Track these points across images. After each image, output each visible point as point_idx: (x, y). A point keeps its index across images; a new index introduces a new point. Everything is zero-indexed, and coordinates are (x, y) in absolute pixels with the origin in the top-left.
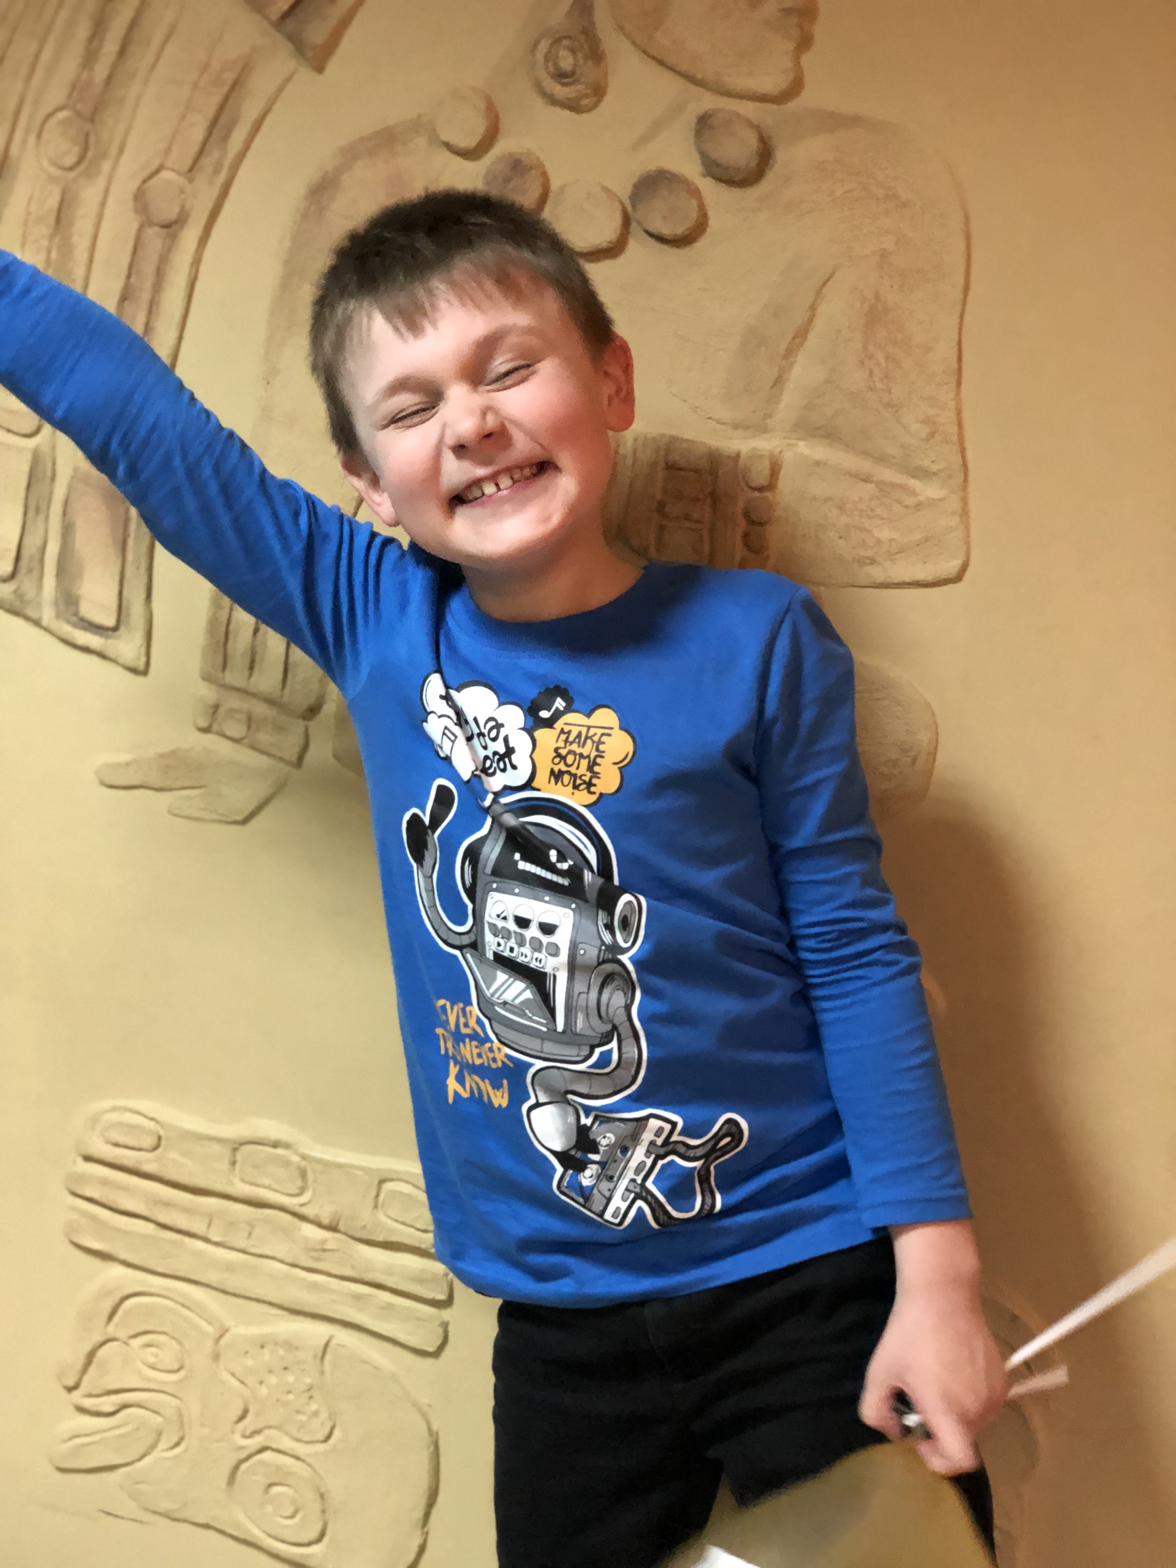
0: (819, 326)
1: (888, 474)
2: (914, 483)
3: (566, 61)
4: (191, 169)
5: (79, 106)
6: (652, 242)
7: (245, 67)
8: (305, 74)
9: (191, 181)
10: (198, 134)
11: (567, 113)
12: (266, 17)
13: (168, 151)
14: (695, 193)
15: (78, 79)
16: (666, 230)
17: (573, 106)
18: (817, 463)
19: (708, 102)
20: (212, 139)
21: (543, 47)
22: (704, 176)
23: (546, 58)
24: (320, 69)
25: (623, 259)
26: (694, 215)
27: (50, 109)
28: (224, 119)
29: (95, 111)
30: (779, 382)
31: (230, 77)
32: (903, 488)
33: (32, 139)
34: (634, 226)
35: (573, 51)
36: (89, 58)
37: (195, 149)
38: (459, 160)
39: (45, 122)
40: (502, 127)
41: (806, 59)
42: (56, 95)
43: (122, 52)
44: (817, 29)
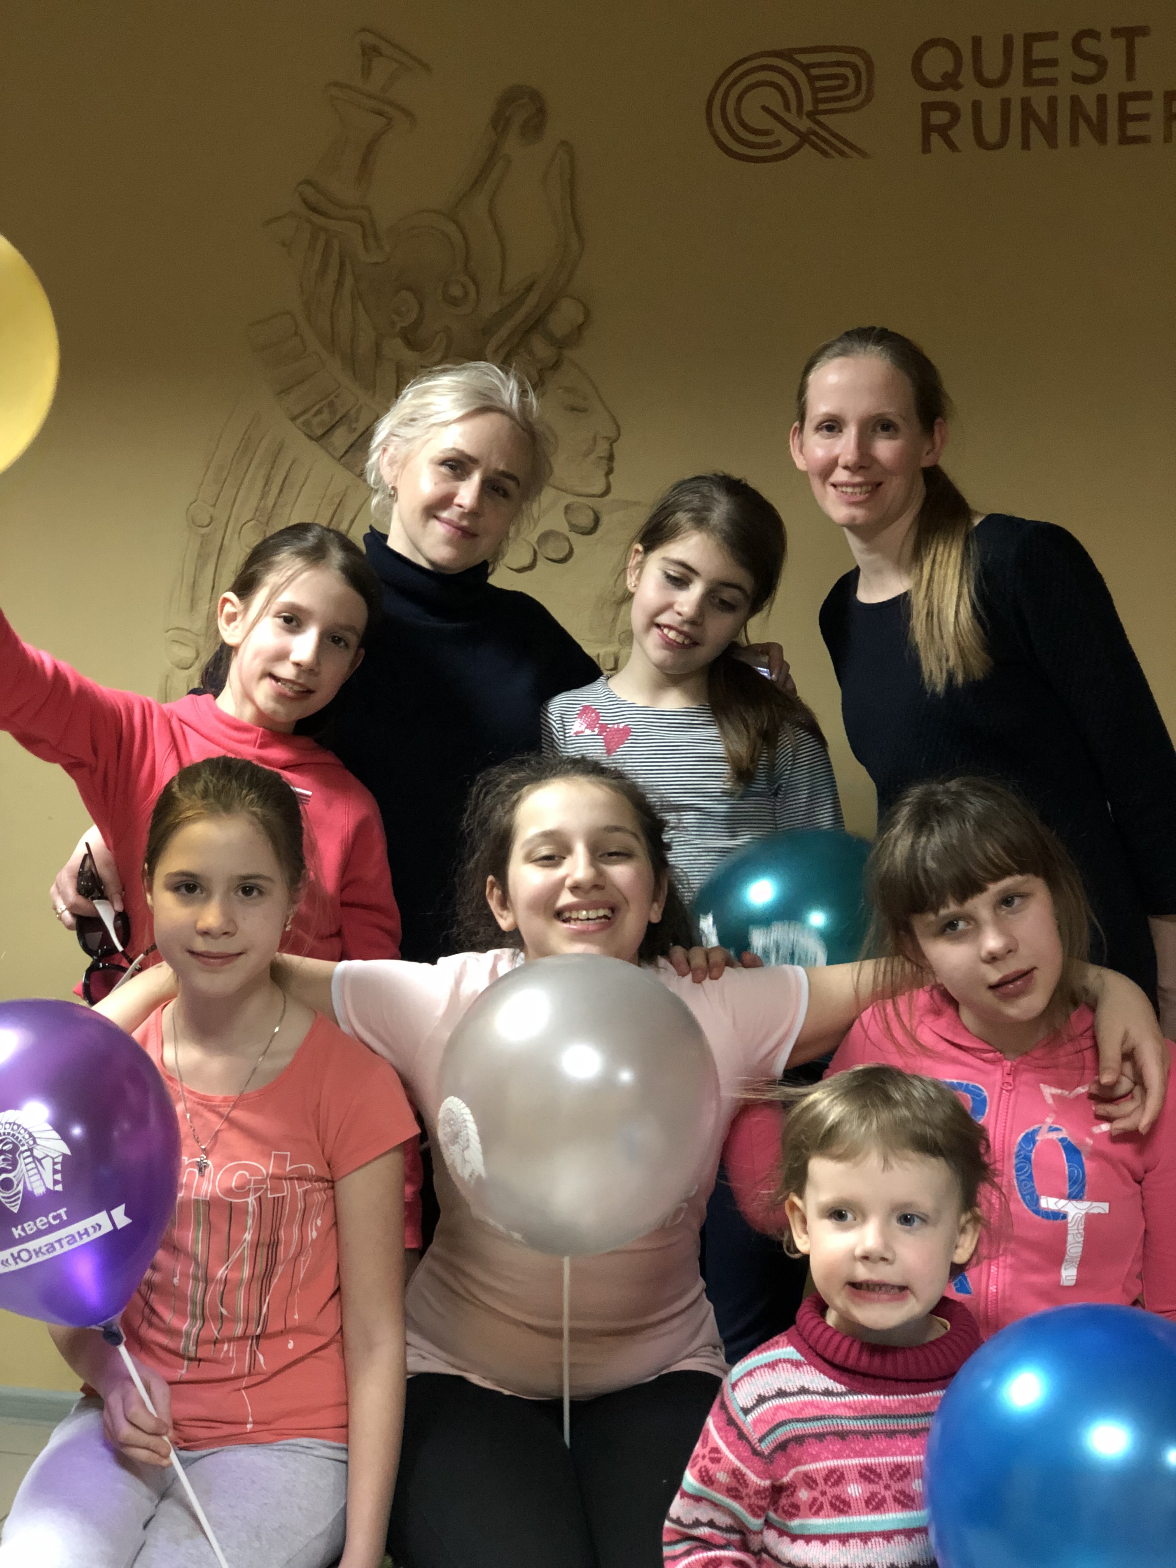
5: (260, 519)
6: (549, 562)
7: (344, 496)
12: (354, 473)
14: (568, 539)
15: (258, 506)
16: (554, 557)
19: (569, 499)
22: (570, 531)
25: (536, 571)
26: (567, 548)
27: (244, 521)
29: (268, 520)
31: (337, 501)
33: (236, 536)
34: (539, 555)
36: (264, 495)
39: (242, 527)
41: (611, 477)
42: (248, 514)
43: (281, 492)
44: (615, 464)
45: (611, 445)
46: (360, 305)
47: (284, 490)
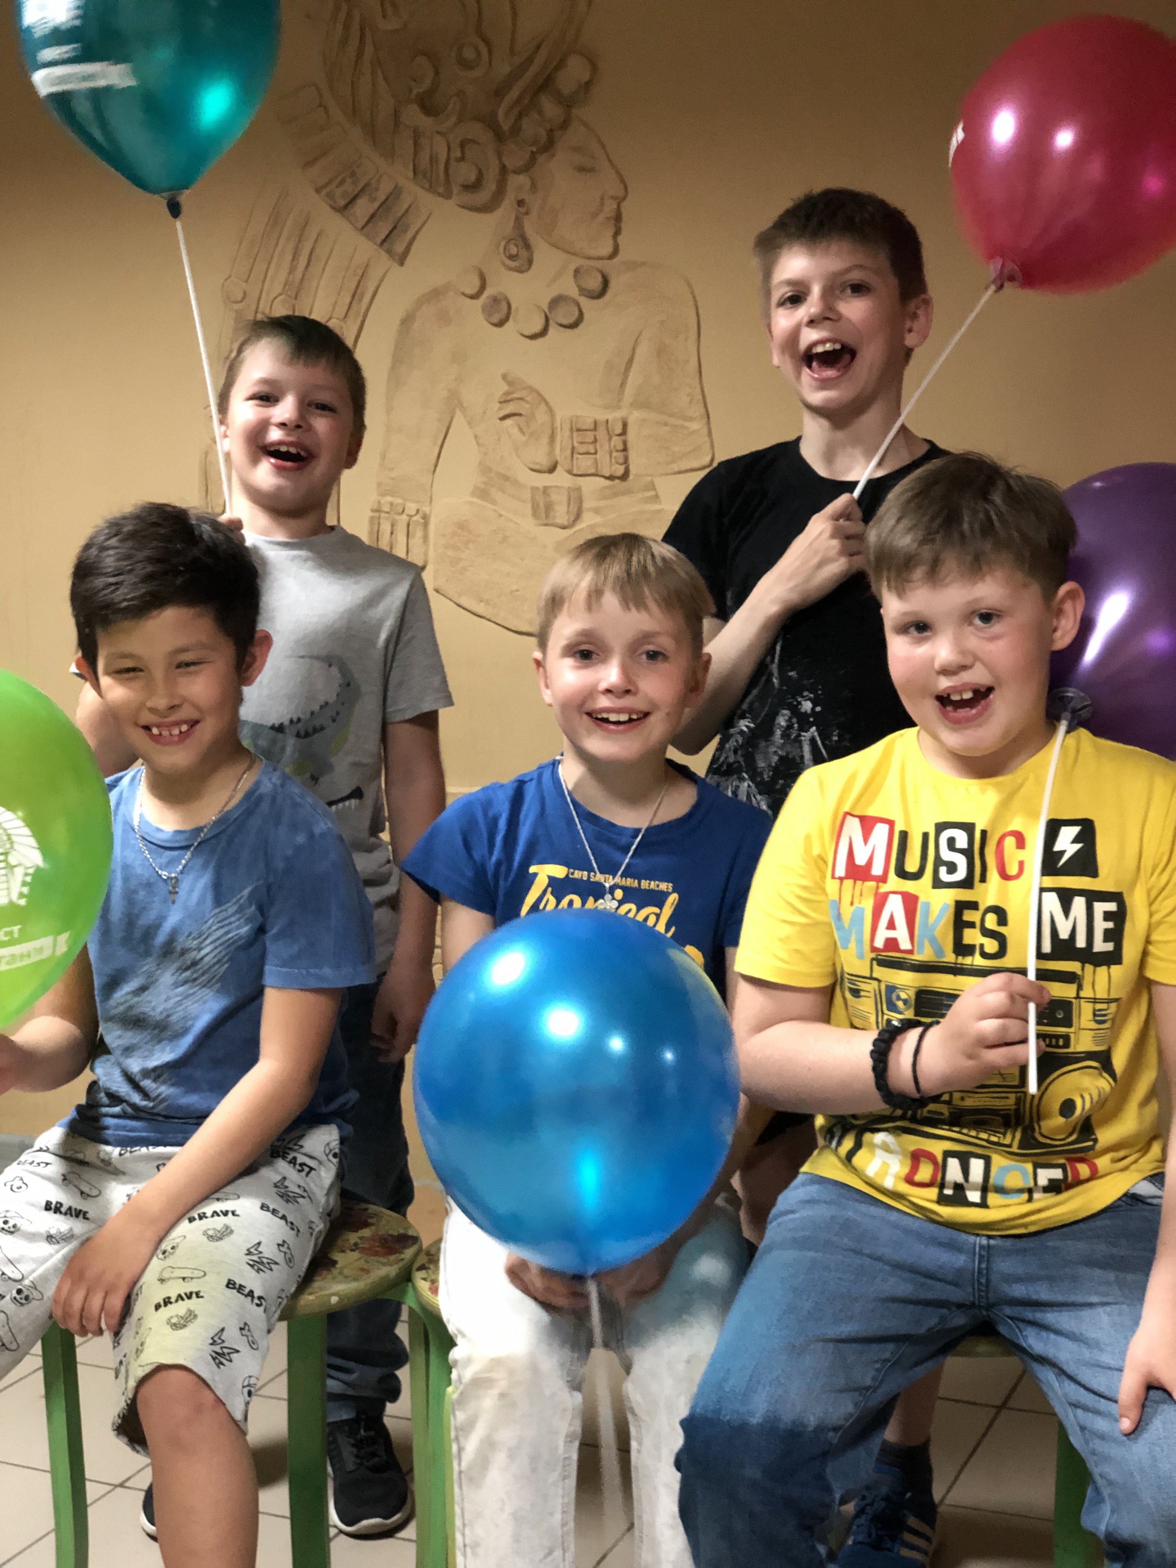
0: (637, 357)
1: (673, 421)
2: (686, 424)
3: (514, 250)
4: (345, 317)
5: (289, 293)
6: (561, 329)
7: (367, 266)
8: (395, 266)
9: (345, 323)
10: (348, 300)
11: (516, 274)
12: (375, 244)
13: (334, 309)
14: (578, 304)
15: (287, 281)
16: (565, 322)
17: (520, 270)
18: (643, 420)
19: (579, 262)
20: (354, 302)
21: (503, 244)
22: (580, 295)
23: (505, 249)
24: (402, 264)
25: (547, 337)
26: (577, 313)
27: (275, 295)
28: (358, 292)
29: (297, 295)
30: (623, 384)
31: (360, 272)
32: (683, 427)
34: (551, 322)
35: (517, 246)
36: (292, 271)
37: (346, 308)
38: (469, 300)
39: (272, 302)
40: (488, 283)
41: (621, 239)
42: (277, 288)
43: (308, 265)
44: (623, 225)
45: (619, 206)
46: (380, 74)
47: (313, 262)
